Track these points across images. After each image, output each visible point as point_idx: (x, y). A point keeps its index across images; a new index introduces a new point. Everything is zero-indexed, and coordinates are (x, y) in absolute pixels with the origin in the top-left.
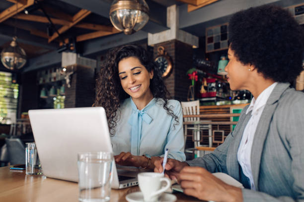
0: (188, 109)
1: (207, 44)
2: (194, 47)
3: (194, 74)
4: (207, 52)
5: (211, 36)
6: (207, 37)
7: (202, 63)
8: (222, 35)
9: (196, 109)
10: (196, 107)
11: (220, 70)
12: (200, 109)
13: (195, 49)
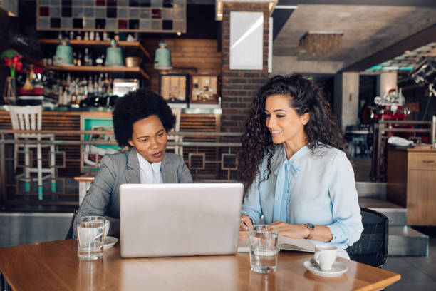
0: (21, 117)
1: (39, 18)
2: (11, 14)
3: (16, 59)
4: (38, 28)
5: (45, 6)
6: (39, 6)
7: (19, 39)
8: (63, 9)
9: (36, 120)
10: (36, 115)
11: (59, 59)
12: (43, 120)
13: (12, 17)
